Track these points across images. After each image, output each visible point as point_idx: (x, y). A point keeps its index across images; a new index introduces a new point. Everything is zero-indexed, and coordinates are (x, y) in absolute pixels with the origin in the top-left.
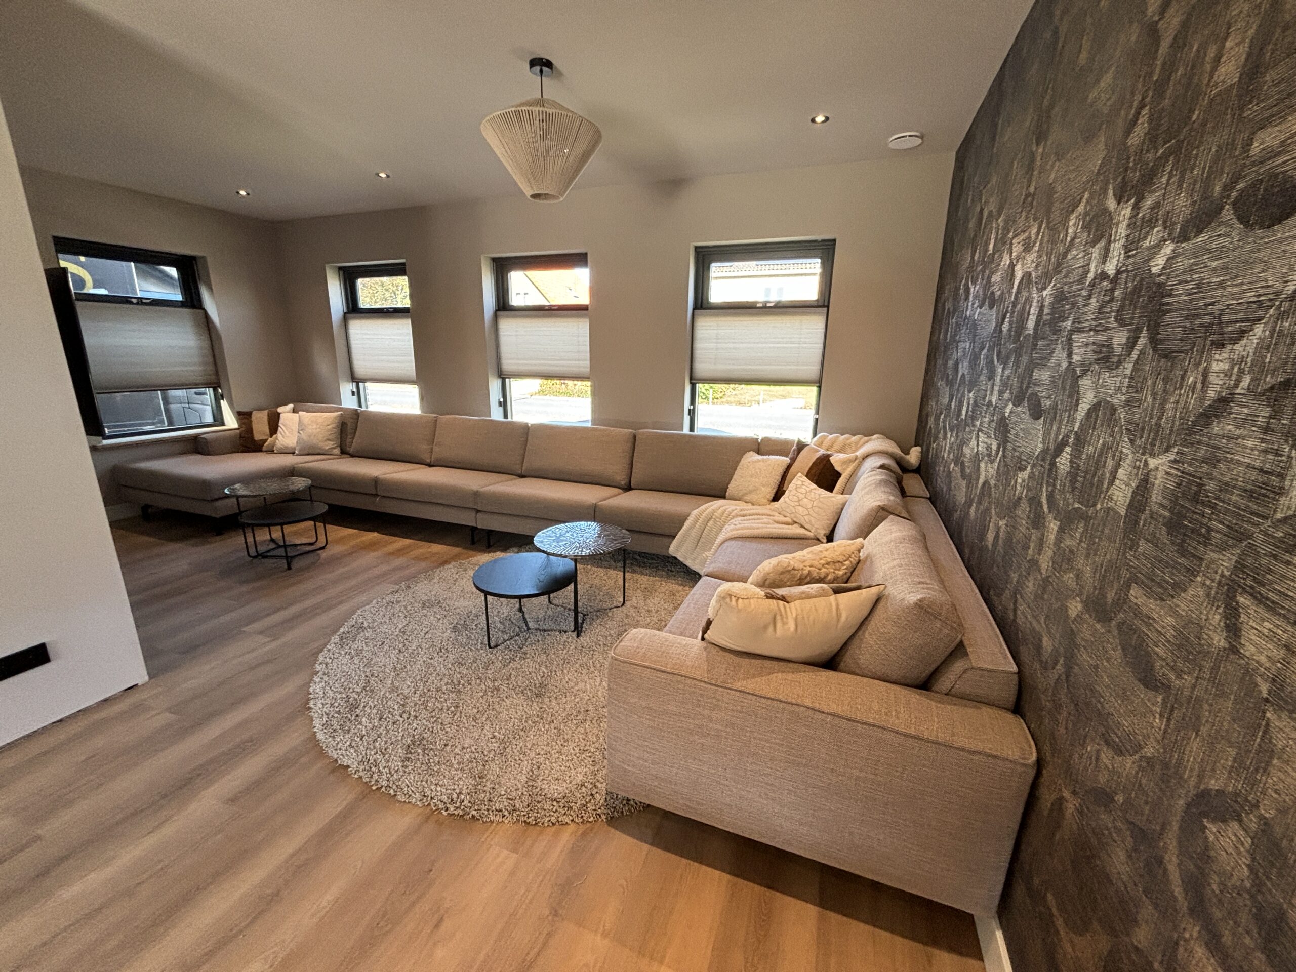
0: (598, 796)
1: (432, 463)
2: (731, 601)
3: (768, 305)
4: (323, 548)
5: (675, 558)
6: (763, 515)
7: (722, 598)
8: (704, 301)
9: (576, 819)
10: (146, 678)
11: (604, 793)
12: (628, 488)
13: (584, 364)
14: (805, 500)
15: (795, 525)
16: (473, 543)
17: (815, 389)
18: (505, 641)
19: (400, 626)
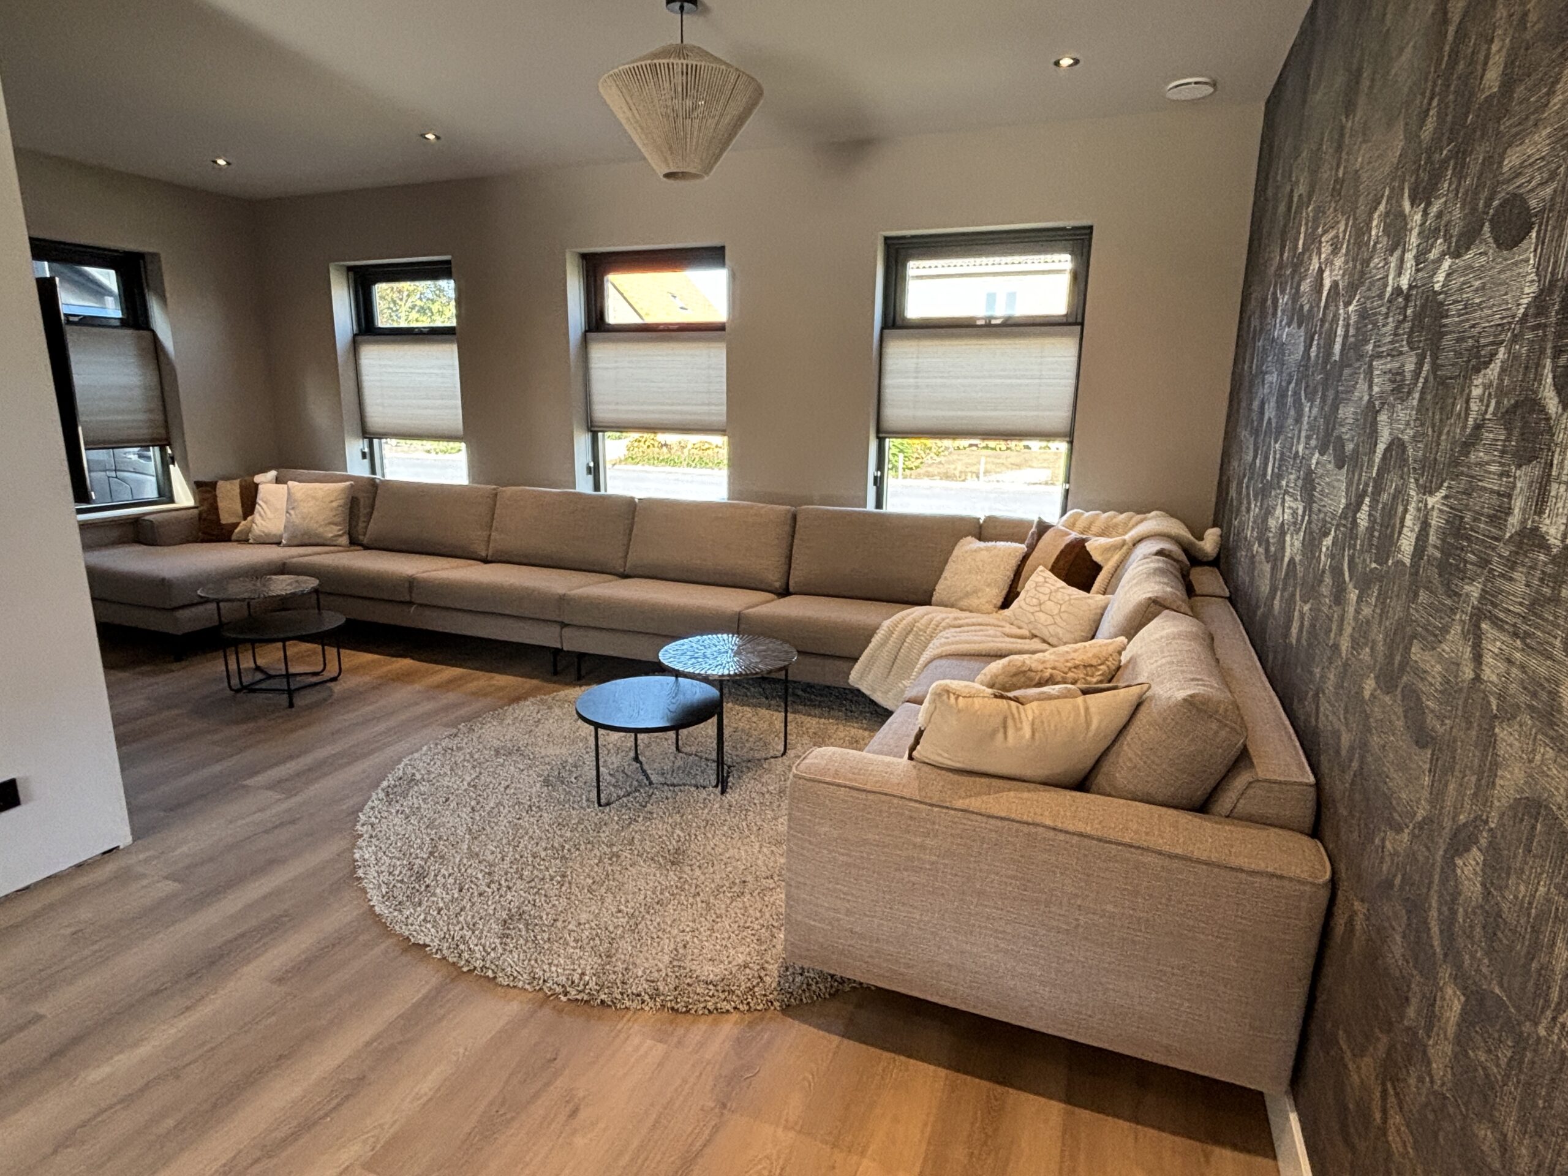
0: (768, 979)
1: (489, 558)
2: (949, 698)
3: (993, 322)
4: (334, 679)
5: (859, 690)
6: (987, 625)
7: (938, 695)
8: (898, 318)
9: (741, 1007)
10: (129, 840)
11: (776, 974)
12: (784, 592)
13: (718, 411)
14: (1049, 603)
15: (1035, 640)
16: (556, 673)
17: (1062, 446)
18: (619, 798)
19: (468, 779)
